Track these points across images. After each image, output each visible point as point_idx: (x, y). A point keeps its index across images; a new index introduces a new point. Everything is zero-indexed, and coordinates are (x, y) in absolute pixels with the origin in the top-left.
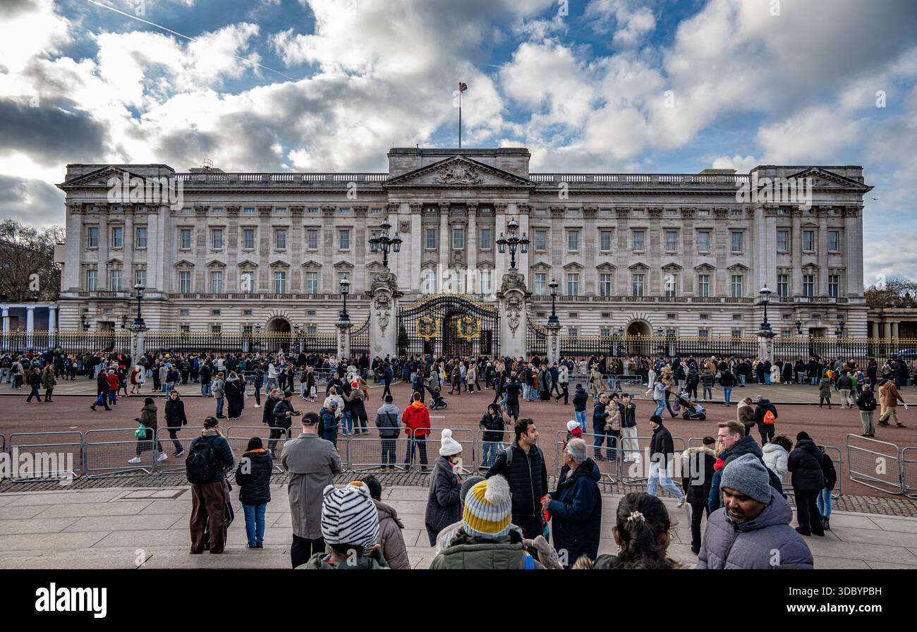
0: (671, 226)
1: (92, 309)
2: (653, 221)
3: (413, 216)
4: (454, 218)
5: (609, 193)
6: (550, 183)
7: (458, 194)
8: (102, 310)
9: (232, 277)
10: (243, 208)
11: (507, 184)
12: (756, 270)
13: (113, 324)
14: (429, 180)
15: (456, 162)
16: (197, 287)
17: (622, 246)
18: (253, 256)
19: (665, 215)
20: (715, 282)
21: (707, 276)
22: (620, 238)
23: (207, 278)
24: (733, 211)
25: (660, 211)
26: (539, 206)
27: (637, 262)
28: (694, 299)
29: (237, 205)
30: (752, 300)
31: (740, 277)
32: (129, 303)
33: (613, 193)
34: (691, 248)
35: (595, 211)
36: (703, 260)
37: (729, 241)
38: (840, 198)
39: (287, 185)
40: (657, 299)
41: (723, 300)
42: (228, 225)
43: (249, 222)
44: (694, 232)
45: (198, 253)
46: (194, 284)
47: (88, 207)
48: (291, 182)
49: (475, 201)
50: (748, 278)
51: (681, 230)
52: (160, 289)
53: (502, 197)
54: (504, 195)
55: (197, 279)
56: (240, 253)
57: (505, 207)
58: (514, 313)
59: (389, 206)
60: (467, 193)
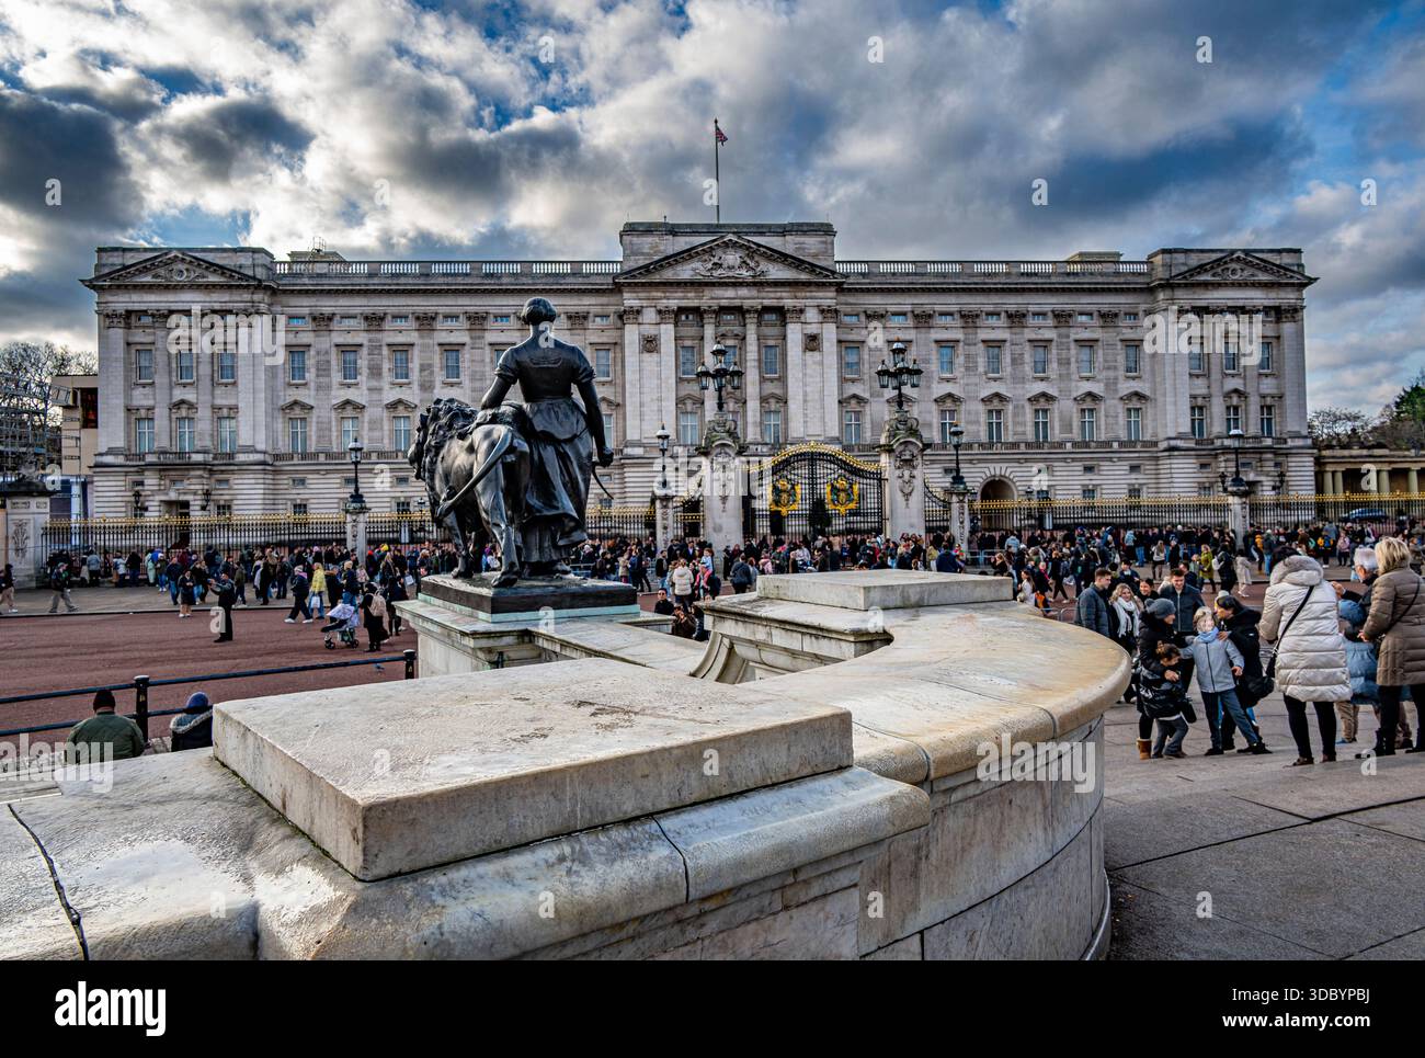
0: (1039, 337)
1: (151, 481)
2: (1014, 330)
3: (663, 326)
4: (722, 329)
5: (950, 290)
6: (863, 275)
7: (730, 293)
8: (168, 482)
9: (375, 424)
10: (389, 317)
11: (804, 277)
12: (1160, 399)
13: (186, 505)
14: (685, 272)
15: (726, 245)
16: (318, 442)
17: (970, 368)
18: (409, 391)
19: (1031, 321)
20: (1103, 418)
21: (1091, 410)
22: (967, 356)
23: (334, 429)
24: (1126, 314)
25: (1024, 316)
26: (848, 309)
27: (993, 391)
28: (1075, 444)
29: (380, 311)
30: (1155, 444)
31: (1137, 410)
32: (210, 470)
33: (956, 290)
34: (1068, 369)
35: (930, 316)
36: (1086, 387)
37: (1121, 359)
38: (1273, 294)
39: (460, 280)
40: (1023, 446)
41: (1115, 445)
42: (365, 342)
43: (400, 339)
44: (1073, 345)
45: (319, 388)
46: (314, 438)
47: (133, 317)
48: (467, 275)
49: (757, 304)
50: (1149, 410)
51: (1054, 344)
52: (260, 446)
53: (796, 298)
54: (799, 294)
55: (319, 430)
56: (387, 387)
57: (802, 311)
58: (907, 473)
59: (625, 311)
60: (743, 292)
